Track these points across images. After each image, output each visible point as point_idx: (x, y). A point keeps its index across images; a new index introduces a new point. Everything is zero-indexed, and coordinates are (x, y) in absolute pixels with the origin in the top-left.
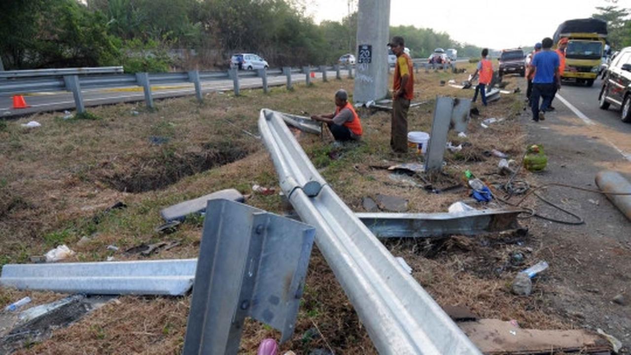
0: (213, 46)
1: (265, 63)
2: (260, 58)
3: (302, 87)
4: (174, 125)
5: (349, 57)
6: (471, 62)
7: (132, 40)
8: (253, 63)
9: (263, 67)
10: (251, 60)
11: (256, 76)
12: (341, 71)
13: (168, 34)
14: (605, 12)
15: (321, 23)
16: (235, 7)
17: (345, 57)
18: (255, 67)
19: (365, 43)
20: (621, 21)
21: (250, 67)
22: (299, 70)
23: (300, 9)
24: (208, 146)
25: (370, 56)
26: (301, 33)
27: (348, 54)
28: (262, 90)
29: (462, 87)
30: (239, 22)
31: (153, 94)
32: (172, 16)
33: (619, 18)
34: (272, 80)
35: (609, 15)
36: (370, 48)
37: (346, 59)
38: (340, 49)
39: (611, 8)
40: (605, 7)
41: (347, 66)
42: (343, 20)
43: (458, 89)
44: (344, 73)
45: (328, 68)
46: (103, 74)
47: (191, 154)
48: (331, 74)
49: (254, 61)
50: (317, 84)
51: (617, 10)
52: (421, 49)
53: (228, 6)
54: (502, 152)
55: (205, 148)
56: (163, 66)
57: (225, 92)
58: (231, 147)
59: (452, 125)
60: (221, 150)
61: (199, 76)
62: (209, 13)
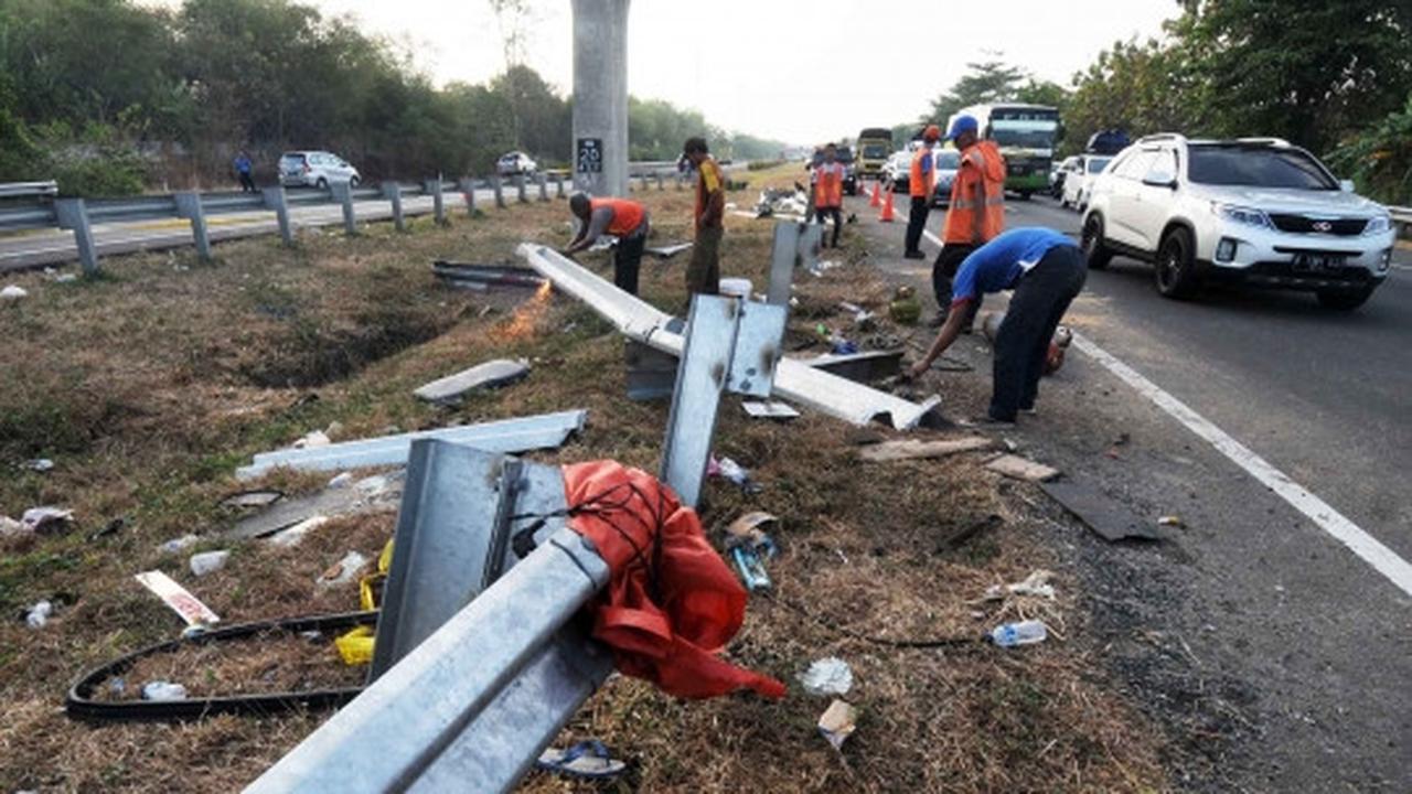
0: (227, 135)
1: (352, 171)
2: (341, 162)
3: (461, 217)
4: (286, 287)
5: (517, 157)
6: (751, 168)
7: (50, 124)
8: (329, 172)
9: (348, 179)
10: (324, 165)
11: (330, 200)
12: (528, 187)
13: (129, 110)
14: (984, 73)
15: (446, 88)
16: (265, 52)
17: (510, 159)
18: (331, 179)
19: (590, 134)
20: (1013, 91)
21: (322, 179)
22: (416, 188)
23: (401, 58)
24: (363, 320)
25: (600, 160)
26: (411, 109)
27: (516, 153)
28: (392, 225)
29: (755, 215)
30: (277, 85)
31: (97, 244)
32: (126, 72)
33: (1009, 84)
34: (365, 209)
35: (991, 79)
36: (598, 144)
37: (511, 163)
38: (494, 141)
39: (993, 66)
40: (983, 65)
41: (514, 176)
42: (493, 82)
43: (750, 219)
44: (510, 193)
45: (476, 183)
46: (15, 198)
47: (342, 334)
48: (484, 196)
49: (329, 167)
50: (488, 213)
51: (1002, 69)
52: (652, 144)
53: (252, 50)
54: (856, 304)
55: (359, 323)
56: (130, 179)
57: (322, 227)
58: (401, 321)
59: (798, 261)
60: (387, 326)
61: (201, 203)
62: (209, 64)
